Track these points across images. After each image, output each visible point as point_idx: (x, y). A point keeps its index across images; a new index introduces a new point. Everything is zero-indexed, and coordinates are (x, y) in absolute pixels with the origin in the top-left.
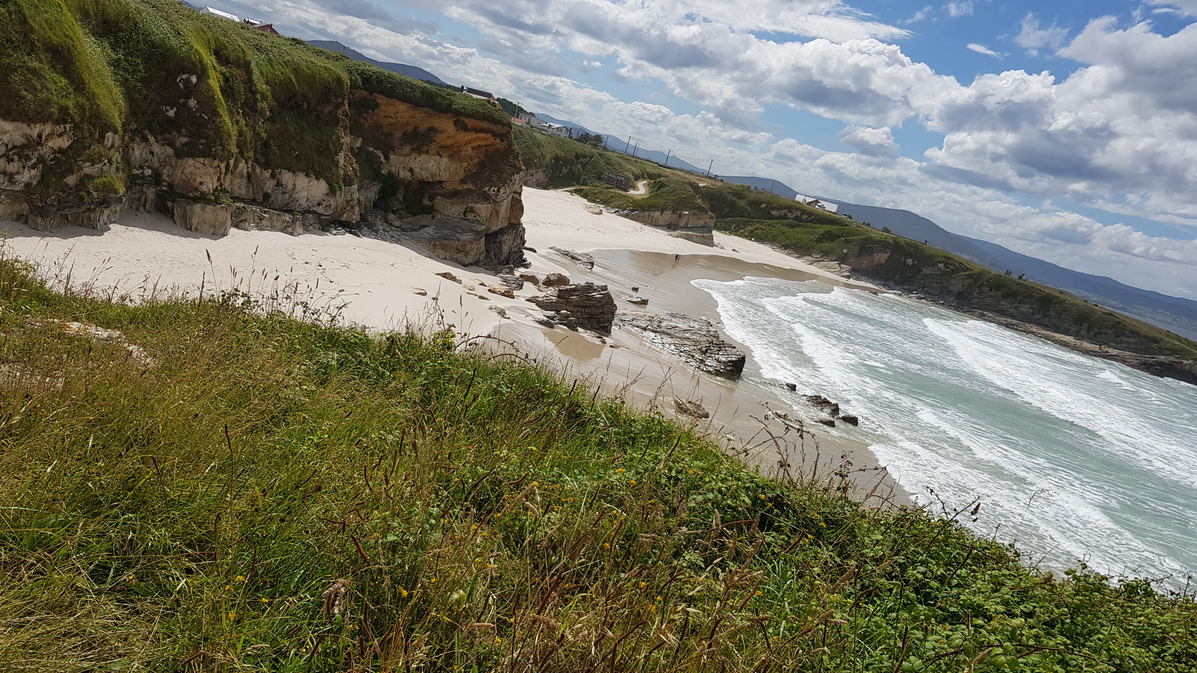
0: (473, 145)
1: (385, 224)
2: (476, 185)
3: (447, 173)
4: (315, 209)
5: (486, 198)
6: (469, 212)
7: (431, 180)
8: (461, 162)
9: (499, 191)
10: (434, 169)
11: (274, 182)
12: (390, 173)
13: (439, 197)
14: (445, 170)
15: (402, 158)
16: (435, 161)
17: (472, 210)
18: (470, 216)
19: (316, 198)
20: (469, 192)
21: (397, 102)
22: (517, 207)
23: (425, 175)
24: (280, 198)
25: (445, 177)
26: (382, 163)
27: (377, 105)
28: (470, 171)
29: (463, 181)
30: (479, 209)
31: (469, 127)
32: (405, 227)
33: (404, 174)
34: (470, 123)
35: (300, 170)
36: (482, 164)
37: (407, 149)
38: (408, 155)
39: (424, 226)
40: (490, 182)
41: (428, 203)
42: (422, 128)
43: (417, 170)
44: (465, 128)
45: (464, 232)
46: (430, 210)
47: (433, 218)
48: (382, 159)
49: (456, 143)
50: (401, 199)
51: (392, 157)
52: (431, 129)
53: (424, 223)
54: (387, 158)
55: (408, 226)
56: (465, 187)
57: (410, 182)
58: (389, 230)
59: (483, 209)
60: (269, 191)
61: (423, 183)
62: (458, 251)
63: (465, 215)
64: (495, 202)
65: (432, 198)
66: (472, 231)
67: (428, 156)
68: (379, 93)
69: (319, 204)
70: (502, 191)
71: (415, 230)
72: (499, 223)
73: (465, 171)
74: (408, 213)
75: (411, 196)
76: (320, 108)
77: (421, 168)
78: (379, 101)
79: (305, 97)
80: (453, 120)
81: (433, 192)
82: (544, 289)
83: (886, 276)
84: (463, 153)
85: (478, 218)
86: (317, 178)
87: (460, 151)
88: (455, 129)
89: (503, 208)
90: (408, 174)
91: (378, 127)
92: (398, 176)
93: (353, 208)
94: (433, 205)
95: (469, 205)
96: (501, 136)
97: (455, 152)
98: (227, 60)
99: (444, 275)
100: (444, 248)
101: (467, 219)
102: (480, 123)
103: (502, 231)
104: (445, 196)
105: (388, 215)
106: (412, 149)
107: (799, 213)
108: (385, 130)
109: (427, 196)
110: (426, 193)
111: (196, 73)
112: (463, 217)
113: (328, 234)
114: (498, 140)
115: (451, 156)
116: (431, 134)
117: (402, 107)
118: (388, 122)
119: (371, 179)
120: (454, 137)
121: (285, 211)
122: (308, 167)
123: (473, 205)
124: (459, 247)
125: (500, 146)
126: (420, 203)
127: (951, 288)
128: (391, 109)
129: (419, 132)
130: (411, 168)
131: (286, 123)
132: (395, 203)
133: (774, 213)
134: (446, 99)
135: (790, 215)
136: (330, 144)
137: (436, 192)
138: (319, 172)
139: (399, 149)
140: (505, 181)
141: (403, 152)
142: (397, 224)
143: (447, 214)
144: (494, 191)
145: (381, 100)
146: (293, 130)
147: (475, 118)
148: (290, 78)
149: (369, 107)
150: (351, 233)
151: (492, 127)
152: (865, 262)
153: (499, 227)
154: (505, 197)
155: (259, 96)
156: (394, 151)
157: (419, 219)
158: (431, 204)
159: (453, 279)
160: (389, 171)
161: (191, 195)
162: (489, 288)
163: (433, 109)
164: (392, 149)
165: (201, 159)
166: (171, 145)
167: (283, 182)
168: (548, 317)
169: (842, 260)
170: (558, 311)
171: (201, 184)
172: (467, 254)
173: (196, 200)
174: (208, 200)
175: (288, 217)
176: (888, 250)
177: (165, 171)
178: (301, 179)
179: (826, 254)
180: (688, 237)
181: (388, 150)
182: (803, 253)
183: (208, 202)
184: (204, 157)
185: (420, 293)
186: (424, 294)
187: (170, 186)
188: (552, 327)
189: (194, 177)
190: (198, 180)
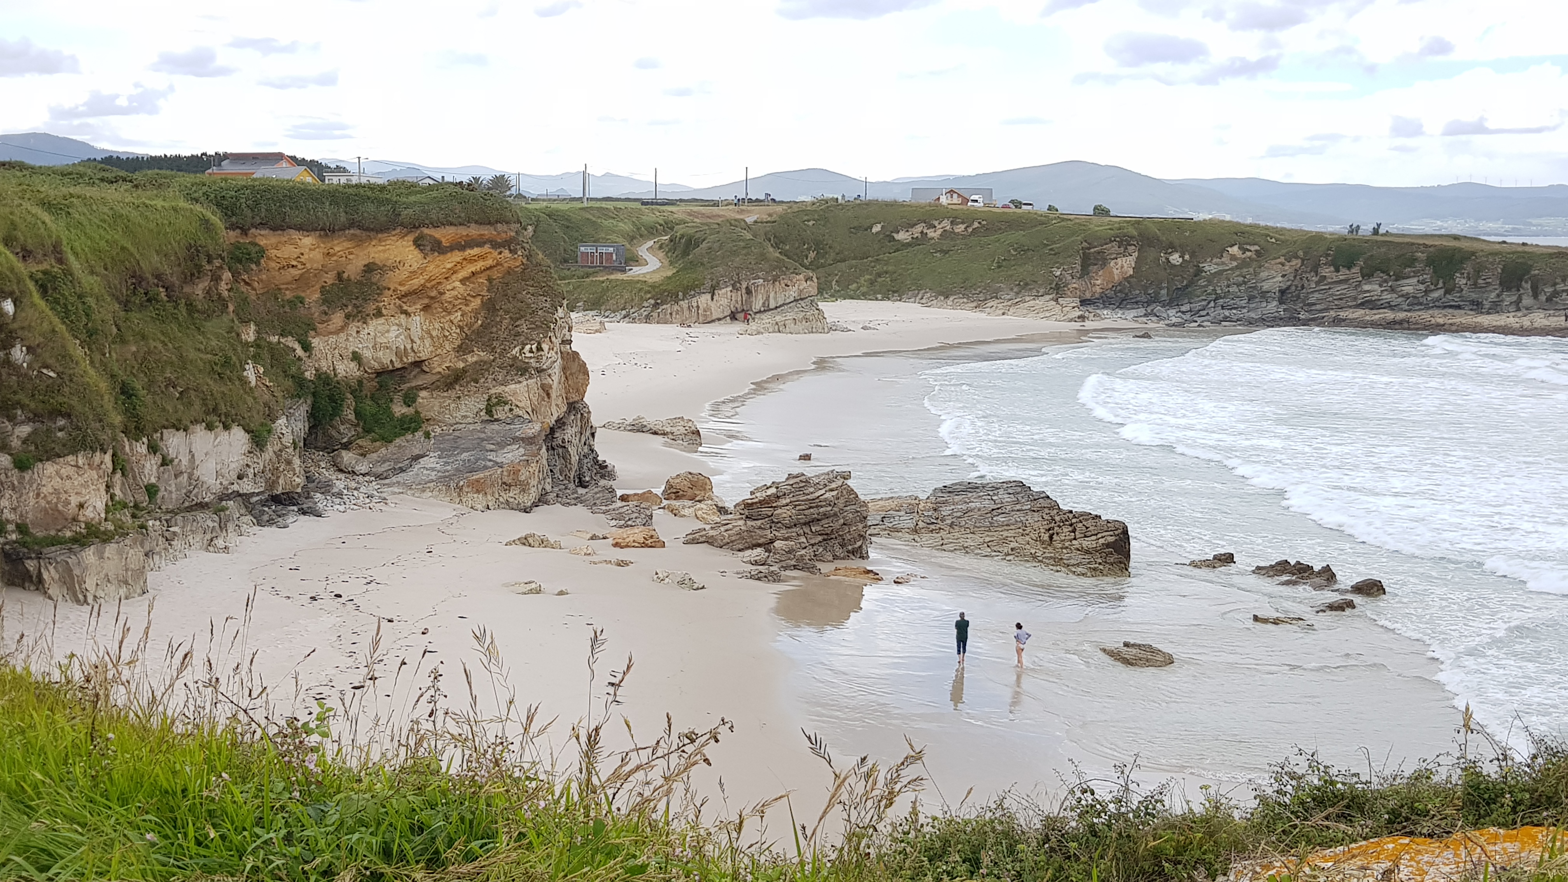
0: (461, 275)
1: (342, 476)
2: (493, 350)
3: (428, 342)
4: (236, 487)
5: (523, 370)
6: (498, 404)
7: (398, 365)
8: (450, 313)
9: (540, 349)
10: (402, 342)
11: (158, 459)
12: (319, 374)
13: (423, 394)
14: (422, 339)
15: (332, 339)
16: (400, 325)
17: (501, 401)
18: (500, 413)
19: (233, 466)
20: (482, 368)
21: (295, 235)
22: (575, 369)
23: (386, 358)
24: (173, 488)
25: (425, 350)
26: (300, 359)
27: (262, 252)
28: (470, 326)
29: (462, 349)
30: (515, 393)
31: (445, 243)
32: (380, 469)
33: (346, 369)
34: (444, 235)
35: (195, 422)
36: (490, 307)
37: (338, 318)
38: (342, 329)
39: (417, 458)
40: (515, 336)
41: (405, 410)
42: (354, 268)
43: (367, 354)
44: (438, 248)
45: (501, 445)
46: (413, 424)
47: (427, 435)
48: (300, 352)
49: (429, 280)
50: (352, 417)
51: (315, 342)
52: (369, 268)
53: (416, 452)
54: (306, 347)
55: (386, 466)
56: (471, 359)
57: (360, 382)
58: (353, 485)
59: (520, 392)
60: (153, 480)
61: (384, 374)
62: (506, 486)
63: (489, 412)
64: (540, 371)
65: (409, 399)
66: (515, 440)
67: (381, 320)
68: (262, 225)
69: (240, 477)
70: (545, 347)
71: (402, 470)
72: (554, 409)
73: (461, 328)
74: (374, 441)
75: (369, 407)
76: (187, 289)
77: (374, 347)
78: (262, 242)
79: (158, 277)
80: (411, 237)
81: (408, 385)
82: (686, 512)
83: (1143, 298)
84: (448, 296)
85: (517, 411)
86: (226, 427)
87: (441, 294)
88: (420, 256)
89: (555, 378)
90: (353, 365)
91: (274, 293)
92: (335, 375)
93: (289, 462)
94: (417, 412)
95: (493, 391)
96: (508, 244)
97: (432, 298)
98: (24, 249)
99: (525, 541)
100: (479, 487)
101: (497, 420)
102: (463, 231)
103: (560, 423)
104: (438, 387)
105: (339, 455)
106: (348, 317)
107: (946, 224)
108: (289, 295)
109: (398, 398)
110: (396, 391)
111: (11, 294)
112: (487, 418)
113: (274, 529)
114: (506, 253)
115: (426, 308)
116: (375, 278)
117: (308, 241)
118: (289, 278)
119: (292, 397)
120: (422, 270)
121: (189, 509)
122: (207, 413)
123: (499, 389)
124: (505, 479)
125: (512, 264)
126: (391, 416)
127: (1266, 286)
128: (288, 252)
129: (349, 279)
130: (354, 353)
131: (144, 337)
132: (342, 428)
133: (902, 236)
134: (381, 202)
135: (931, 233)
136: (230, 353)
137: (413, 384)
138: (227, 415)
139: (323, 322)
140: (545, 327)
141: (332, 327)
142: (363, 468)
143: (453, 421)
144: (531, 351)
145: (265, 238)
146: (160, 346)
147: (451, 224)
148: (123, 248)
149: (250, 260)
150: (304, 513)
151: (487, 231)
152: (1099, 283)
153: (555, 417)
154: (551, 357)
155: (91, 301)
156: (314, 329)
157: (400, 447)
158: (411, 410)
159: (543, 543)
160: (317, 370)
161: (68, 534)
162: (610, 541)
163: (360, 228)
164: (311, 326)
165: (70, 458)
166: (4, 447)
167: (172, 454)
168: (756, 563)
169: (1058, 290)
170: (768, 546)
171: (81, 506)
172: (524, 487)
173: (81, 541)
174: (104, 533)
175: (208, 520)
176: (1131, 248)
177: (4, 503)
178: (201, 439)
179: (1024, 287)
180: (779, 328)
181: (304, 331)
182: (981, 297)
183: (107, 538)
184: (74, 452)
185: (531, 592)
186: (539, 591)
187: (21, 529)
188: (779, 581)
189: (63, 497)
190: (74, 500)
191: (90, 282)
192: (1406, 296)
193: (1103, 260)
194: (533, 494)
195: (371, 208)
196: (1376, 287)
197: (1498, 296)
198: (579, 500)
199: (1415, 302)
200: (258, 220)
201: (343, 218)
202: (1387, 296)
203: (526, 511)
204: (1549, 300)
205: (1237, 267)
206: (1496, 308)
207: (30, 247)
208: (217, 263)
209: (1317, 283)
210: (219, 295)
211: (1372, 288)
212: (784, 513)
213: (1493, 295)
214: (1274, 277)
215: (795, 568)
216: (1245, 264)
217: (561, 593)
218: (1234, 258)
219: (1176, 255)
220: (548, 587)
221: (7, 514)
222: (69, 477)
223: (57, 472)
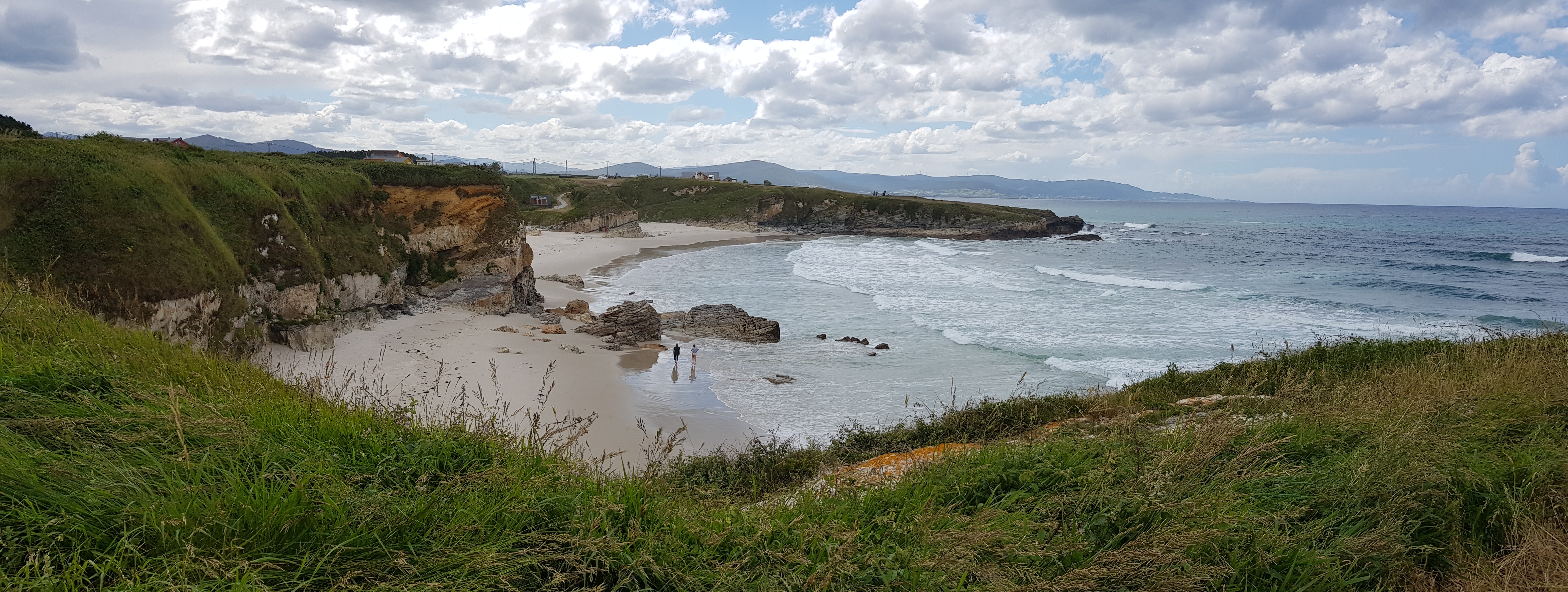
0: (477, 208)
1: (421, 297)
2: (490, 242)
3: (461, 238)
4: (374, 301)
5: (504, 252)
6: (492, 267)
7: (448, 248)
8: (471, 225)
9: (511, 242)
10: (449, 238)
11: (340, 288)
12: (412, 251)
13: (458, 261)
14: (458, 236)
15: (419, 236)
16: (449, 230)
17: (494, 265)
18: (493, 271)
19: (373, 292)
20: (485, 250)
21: (403, 188)
22: (527, 252)
23: (443, 245)
24: (346, 301)
25: (460, 241)
26: (404, 244)
27: (388, 195)
28: (480, 231)
29: (476, 242)
30: (500, 262)
31: (470, 193)
32: (438, 295)
33: (424, 249)
34: (470, 189)
35: (357, 271)
36: (489, 222)
37: (421, 226)
38: (423, 231)
39: (455, 290)
40: (501, 236)
41: (450, 268)
42: (429, 204)
43: (434, 243)
44: (467, 195)
45: (493, 285)
46: (453, 275)
47: (460, 280)
48: (404, 241)
49: (462, 210)
50: (426, 271)
51: (411, 237)
52: (436, 204)
53: (455, 287)
54: (407, 239)
55: (441, 293)
56: (480, 246)
57: (430, 255)
58: (426, 301)
59: (502, 261)
60: (338, 297)
61: (441, 252)
62: (495, 304)
63: (488, 270)
64: (511, 252)
65: (452, 264)
66: (499, 283)
67: (441, 228)
68: (388, 183)
69: (376, 297)
70: (514, 241)
71: (448, 295)
72: (517, 270)
73: (476, 232)
74: (436, 282)
75: (434, 266)
76: (355, 212)
77: (437, 240)
78: (388, 191)
79: (342, 206)
80: (455, 190)
81: (452, 257)
82: (576, 318)
83: (786, 222)
84: (471, 217)
85: (500, 270)
86: (371, 274)
87: (468, 216)
88: (459, 198)
89: (518, 256)
90: (427, 248)
91: (393, 214)
92: (419, 252)
93: (398, 291)
94: (455, 270)
95: (490, 261)
96: (500, 194)
97: (464, 218)
98: (283, 192)
99: (502, 329)
100: (482, 304)
101: (491, 274)
102: (478, 188)
103: (520, 276)
104: (465, 259)
105: (420, 288)
106: (425, 226)
107: (697, 188)
108: (399, 215)
109: (447, 263)
110: (446, 260)
111: (276, 212)
112: (487, 273)
113: (390, 320)
114: (498, 198)
115: (461, 222)
116: (439, 208)
117: (408, 191)
118: (400, 208)
119: (400, 261)
120: (459, 205)
121: (353, 310)
122: (362, 267)
123: (493, 260)
124: (494, 301)
125: (500, 203)
126: (444, 271)
127: (840, 217)
128: (399, 196)
129: (426, 209)
130: (428, 242)
131: (334, 233)
132: (422, 276)
133: (677, 193)
134: (442, 174)
135: (690, 192)
136: (373, 241)
137: (454, 257)
138: (371, 269)
139: (414, 228)
140: (514, 232)
141: (418, 230)
142: (430, 294)
143: (471, 274)
144: (507, 243)
145: (389, 189)
146: (341, 237)
147: (473, 184)
148: (327, 193)
149: (383, 199)
150: (404, 314)
151: (489, 188)
152: (766, 215)
153: (517, 274)
154: (516, 246)
155: (312, 217)
156: (411, 231)
157: (447, 285)
158: (453, 269)
159: (511, 330)
160: (411, 249)
161: (300, 320)
162: (541, 330)
163: (432, 185)
164: (409, 230)
165: (301, 286)
166: (272, 281)
167: (346, 286)
168: (609, 342)
169: (748, 218)
170: (614, 334)
171: (306, 308)
172: (503, 305)
173: (305, 323)
174: (316, 320)
175: (361, 315)
176: (781, 200)
177: (272, 305)
178: (359, 279)
179: (733, 217)
180: (621, 235)
181: (406, 232)
182: (714, 221)
183: (316, 322)
184: (303, 283)
185: (505, 352)
186: (508, 352)
187: (279, 317)
188: (619, 350)
189: (298, 303)
190: (303, 305)
191: (311, 207)
192: (896, 222)
193: (768, 205)
194: (507, 308)
195: (437, 176)
198: (527, 311)
199: (900, 225)
200: (386, 181)
201: (424, 180)
202: (889, 222)
203: (503, 315)
204: (952, 223)
205: (827, 209)
206: (931, 227)
207: (285, 192)
208: (368, 200)
209: (862, 218)
210: (369, 215)
211: (883, 219)
212: (622, 319)
213: (930, 222)
214: (842, 214)
215: (626, 344)
216: (831, 208)
217: (518, 353)
218: (826, 205)
219: (801, 204)
220: (513, 350)
221: (273, 311)
222: (300, 295)
223: (295, 292)
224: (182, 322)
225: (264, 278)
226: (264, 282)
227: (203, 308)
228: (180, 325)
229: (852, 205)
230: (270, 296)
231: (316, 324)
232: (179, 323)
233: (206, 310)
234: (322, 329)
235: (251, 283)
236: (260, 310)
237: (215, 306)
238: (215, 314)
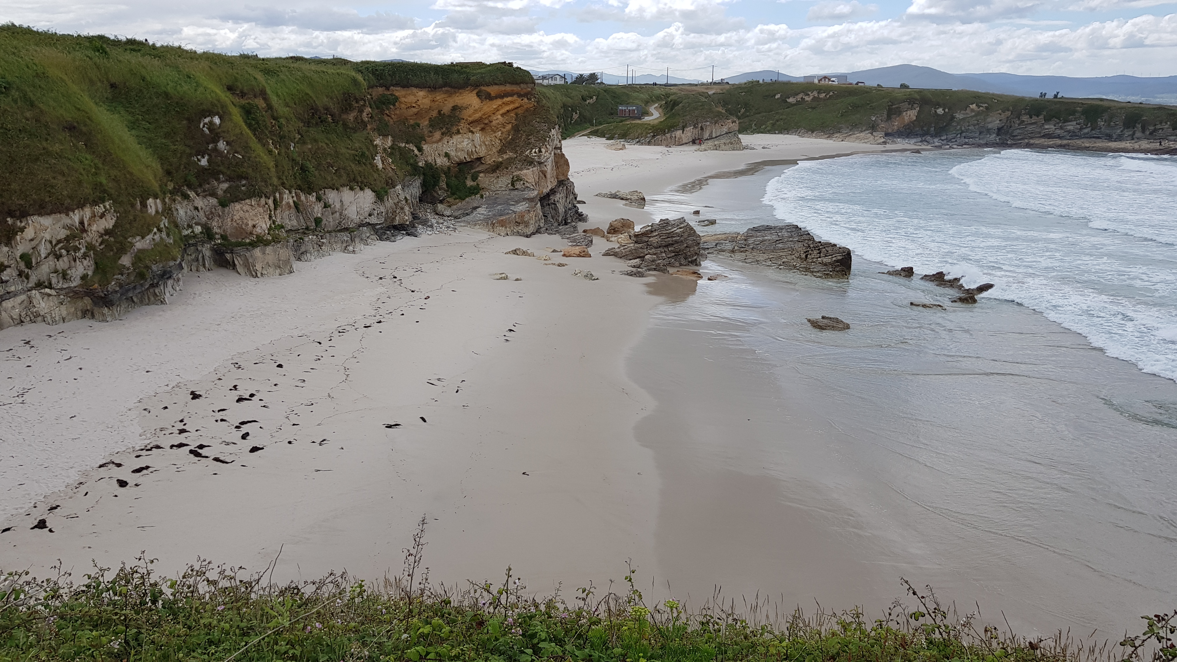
0: (501, 112)
1: (437, 217)
2: (516, 152)
3: (483, 148)
4: (367, 220)
5: (530, 162)
6: (517, 180)
7: (468, 160)
8: (495, 132)
9: (540, 151)
10: (470, 147)
11: (322, 204)
12: (427, 163)
13: (482, 175)
14: (480, 145)
15: (435, 145)
16: (469, 138)
17: (519, 179)
18: (518, 185)
19: (366, 209)
20: (511, 161)
21: (415, 90)
22: (561, 162)
23: (462, 156)
24: (331, 220)
25: (482, 152)
26: (416, 156)
27: (397, 99)
28: (505, 139)
29: (501, 152)
30: (526, 175)
31: (493, 94)
32: (457, 214)
33: (441, 161)
34: (493, 90)
35: (343, 185)
36: (516, 129)
37: (437, 135)
38: (440, 140)
39: (475, 208)
40: (528, 145)
41: (472, 183)
42: (446, 109)
43: (453, 154)
44: (489, 97)
45: (517, 202)
46: (475, 190)
47: (482, 197)
48: (416, 152)
49: (484, 114)
50: (445, 186)
51: (425, 147)
52: (455, 108)
53: (475, 205)
54: (420, 150)
55: (460, 212)
56: (505, 157)
57: (449, 168)
58: (442, 221)
59: (529, 174)
60: (319, 215)
61: (461, 164)
62: (518, 223)
63: (513, 185)
64: (540, 163)
65: (474, 178)
66: (525, 199)
67: (460, 136)
68: (396, 85)
69: (370, 215)
70: (543, 150)
71: (467, 214)
72: (549, 184)
73: (501, 140)
74: (455, 199)
75: (454, 181)
76: (344, 116)
77: (456, 150)
78: (397, 94)
79: (327, 109)
80: (475, 92)
81: (474, 170)
82: (613, 239)
83: (921, 132)
84: (494, 123)
85: (527, 184)
86: (362, 189)
87: (491, 122)
88: (479, 101)
89: (549, 168)
90: (445, 159)
91: (403, 121)
92: (436, 165)
93: (402, 209)
94: (478, 184)
95: (515, 174)
96: (527, 95)
97: (486, 124)
98: (242, 92)
99: (515, 252)
100: (503, 224)
101: (517, 189)
102: (502, 88)
103: (553, 192)
104: (488, 172)
105: (437, 206)
106: (443, 134)
107: (815, 94)
108: (412, 122)
109: (469, 177)
110: (468, 173)
111: (217, 114)
112: (512, 188)
113: (388, 242)
114: (526, 100)
115: (482, 129)
116: (457, 113)
117: (421, 93)
118: (412, 113)
119: (411, 175)
120: (480, 109)
121: (340, 231)
122: (350, 181)
123: (518, 173)
124: (517, 220)
125: (529, 106)
126: (465, 186)
127: (990, 126)
128: (411, 99)
129: (444, 114)
130: (446, 153)
131: (316, 141)
132: (439, 192)
133: (791, 100)
134: (462, 73)
135: (807, 98)
136: (365, 150)
137: (477, 170)
138: (362, 182)
139: (429, 137)
140: (544, 139)
141: (434, 139)
142: (448, 213)
143: (495, 189)
144: (535, 152)
145: (399, 92)
146: (325, 146)
147: (496, 84)
148: (307, 94)
149: (390, 103)
150: (409, 235)
151: (515, 88)
152: (896, 124)
153: (550, 188)
154: (548, 156)
155: (283, 121)
156: (425, 140)
157: (468, 202)
158: (475, 183)
159: (524, 253)
160: (426, 162)
161: (248, 241)
162: (562, 253)
163: (451, 87)
164: (422, 139)
165: (247, 201)
166: (213, 194)
167: (331, 201)
168: (634, 267)
169: (873, 128)
170: (642, 258)
171: (254, 226)
172: (527, 224)
173: (253, 245)
174: (266, 241)
175: (345, 236)
176: (915, 105)
177: (214, 224)
178: (347, 195)
179: (855, 127)
180: (716, 148)
181: (419, 141)
182: (831, 132)
183: (267, 243)
184: (250, 198)
185: (501, 278)
186: (506, 278)
187: (224, 237)
188: (643, 276)
189: (245, 221)
190: (251, 223)
191: (282, 110)
192: (1069, 131)
193: (899, 112)
194: (532, 229)
195: (456, 76)
196: (1052, 126)
197: (1122, 131)
198: (557, 232)
199: (1073, 135)
200: (394, 82)
201: (440, 81)
202: (1058, 132)
203: (527, 236)
204: (1151, 134)
205: (974, 116)
206: (1120, 138)
207: (245, 91)
208: (362, 103)
209: (1019, 125)
210: (362, 120)
211: (1050, 127)
212: (654, 240)
213: (1119, 131)
214: (994, 121)
215: (655, 269)
216: (978, 114)
217: (517, 280)
218: (972, 110)
219: (941, 109)
220: (512, 276)
221: (216, 230)
222: (247, 211)
223: (241, 208)
224: (59, 242)
225: (204, 191)
226: (205, 197)
227: (89, 225)
228: (56, 245)
229: (1008, 110)
230: (212, 213)
231: (266, 245)
232: (54, 243)
233: (94, 228)
234: (275, 251)
235: (186, 197)
236: (198, 229)
237: (108, 223)
238: (107, 232)
